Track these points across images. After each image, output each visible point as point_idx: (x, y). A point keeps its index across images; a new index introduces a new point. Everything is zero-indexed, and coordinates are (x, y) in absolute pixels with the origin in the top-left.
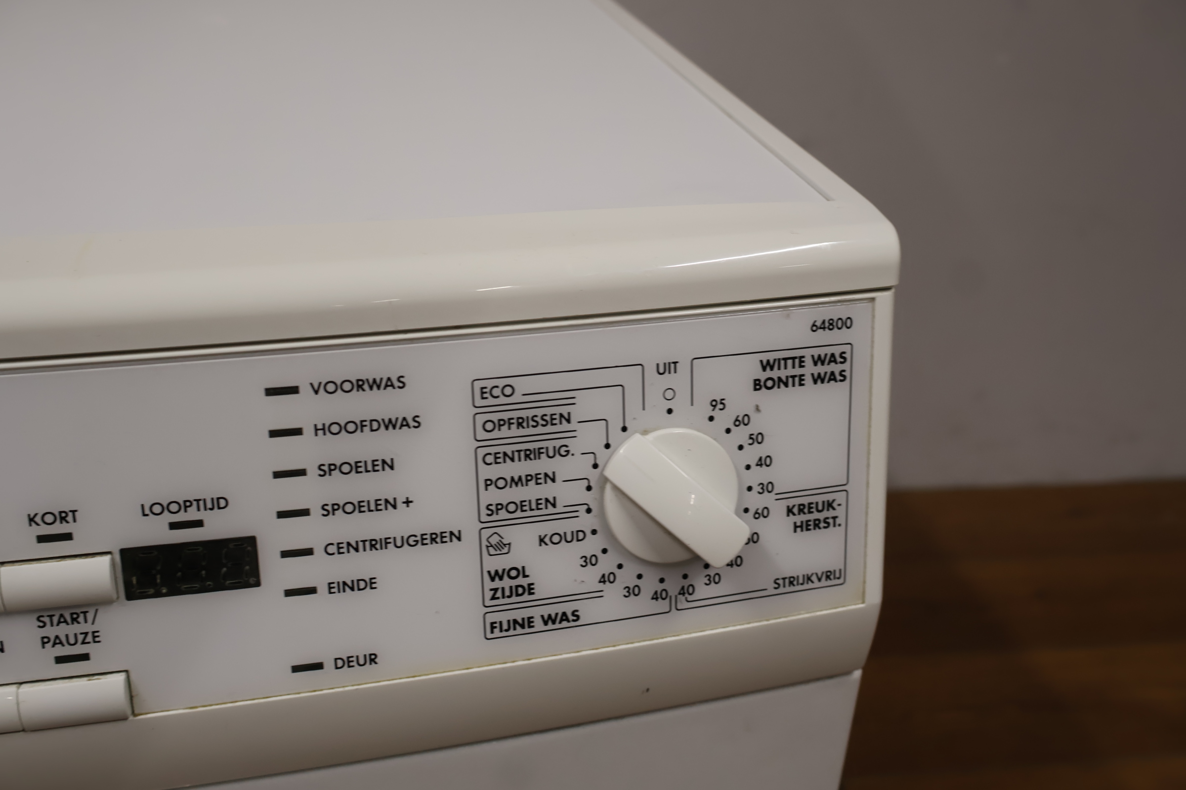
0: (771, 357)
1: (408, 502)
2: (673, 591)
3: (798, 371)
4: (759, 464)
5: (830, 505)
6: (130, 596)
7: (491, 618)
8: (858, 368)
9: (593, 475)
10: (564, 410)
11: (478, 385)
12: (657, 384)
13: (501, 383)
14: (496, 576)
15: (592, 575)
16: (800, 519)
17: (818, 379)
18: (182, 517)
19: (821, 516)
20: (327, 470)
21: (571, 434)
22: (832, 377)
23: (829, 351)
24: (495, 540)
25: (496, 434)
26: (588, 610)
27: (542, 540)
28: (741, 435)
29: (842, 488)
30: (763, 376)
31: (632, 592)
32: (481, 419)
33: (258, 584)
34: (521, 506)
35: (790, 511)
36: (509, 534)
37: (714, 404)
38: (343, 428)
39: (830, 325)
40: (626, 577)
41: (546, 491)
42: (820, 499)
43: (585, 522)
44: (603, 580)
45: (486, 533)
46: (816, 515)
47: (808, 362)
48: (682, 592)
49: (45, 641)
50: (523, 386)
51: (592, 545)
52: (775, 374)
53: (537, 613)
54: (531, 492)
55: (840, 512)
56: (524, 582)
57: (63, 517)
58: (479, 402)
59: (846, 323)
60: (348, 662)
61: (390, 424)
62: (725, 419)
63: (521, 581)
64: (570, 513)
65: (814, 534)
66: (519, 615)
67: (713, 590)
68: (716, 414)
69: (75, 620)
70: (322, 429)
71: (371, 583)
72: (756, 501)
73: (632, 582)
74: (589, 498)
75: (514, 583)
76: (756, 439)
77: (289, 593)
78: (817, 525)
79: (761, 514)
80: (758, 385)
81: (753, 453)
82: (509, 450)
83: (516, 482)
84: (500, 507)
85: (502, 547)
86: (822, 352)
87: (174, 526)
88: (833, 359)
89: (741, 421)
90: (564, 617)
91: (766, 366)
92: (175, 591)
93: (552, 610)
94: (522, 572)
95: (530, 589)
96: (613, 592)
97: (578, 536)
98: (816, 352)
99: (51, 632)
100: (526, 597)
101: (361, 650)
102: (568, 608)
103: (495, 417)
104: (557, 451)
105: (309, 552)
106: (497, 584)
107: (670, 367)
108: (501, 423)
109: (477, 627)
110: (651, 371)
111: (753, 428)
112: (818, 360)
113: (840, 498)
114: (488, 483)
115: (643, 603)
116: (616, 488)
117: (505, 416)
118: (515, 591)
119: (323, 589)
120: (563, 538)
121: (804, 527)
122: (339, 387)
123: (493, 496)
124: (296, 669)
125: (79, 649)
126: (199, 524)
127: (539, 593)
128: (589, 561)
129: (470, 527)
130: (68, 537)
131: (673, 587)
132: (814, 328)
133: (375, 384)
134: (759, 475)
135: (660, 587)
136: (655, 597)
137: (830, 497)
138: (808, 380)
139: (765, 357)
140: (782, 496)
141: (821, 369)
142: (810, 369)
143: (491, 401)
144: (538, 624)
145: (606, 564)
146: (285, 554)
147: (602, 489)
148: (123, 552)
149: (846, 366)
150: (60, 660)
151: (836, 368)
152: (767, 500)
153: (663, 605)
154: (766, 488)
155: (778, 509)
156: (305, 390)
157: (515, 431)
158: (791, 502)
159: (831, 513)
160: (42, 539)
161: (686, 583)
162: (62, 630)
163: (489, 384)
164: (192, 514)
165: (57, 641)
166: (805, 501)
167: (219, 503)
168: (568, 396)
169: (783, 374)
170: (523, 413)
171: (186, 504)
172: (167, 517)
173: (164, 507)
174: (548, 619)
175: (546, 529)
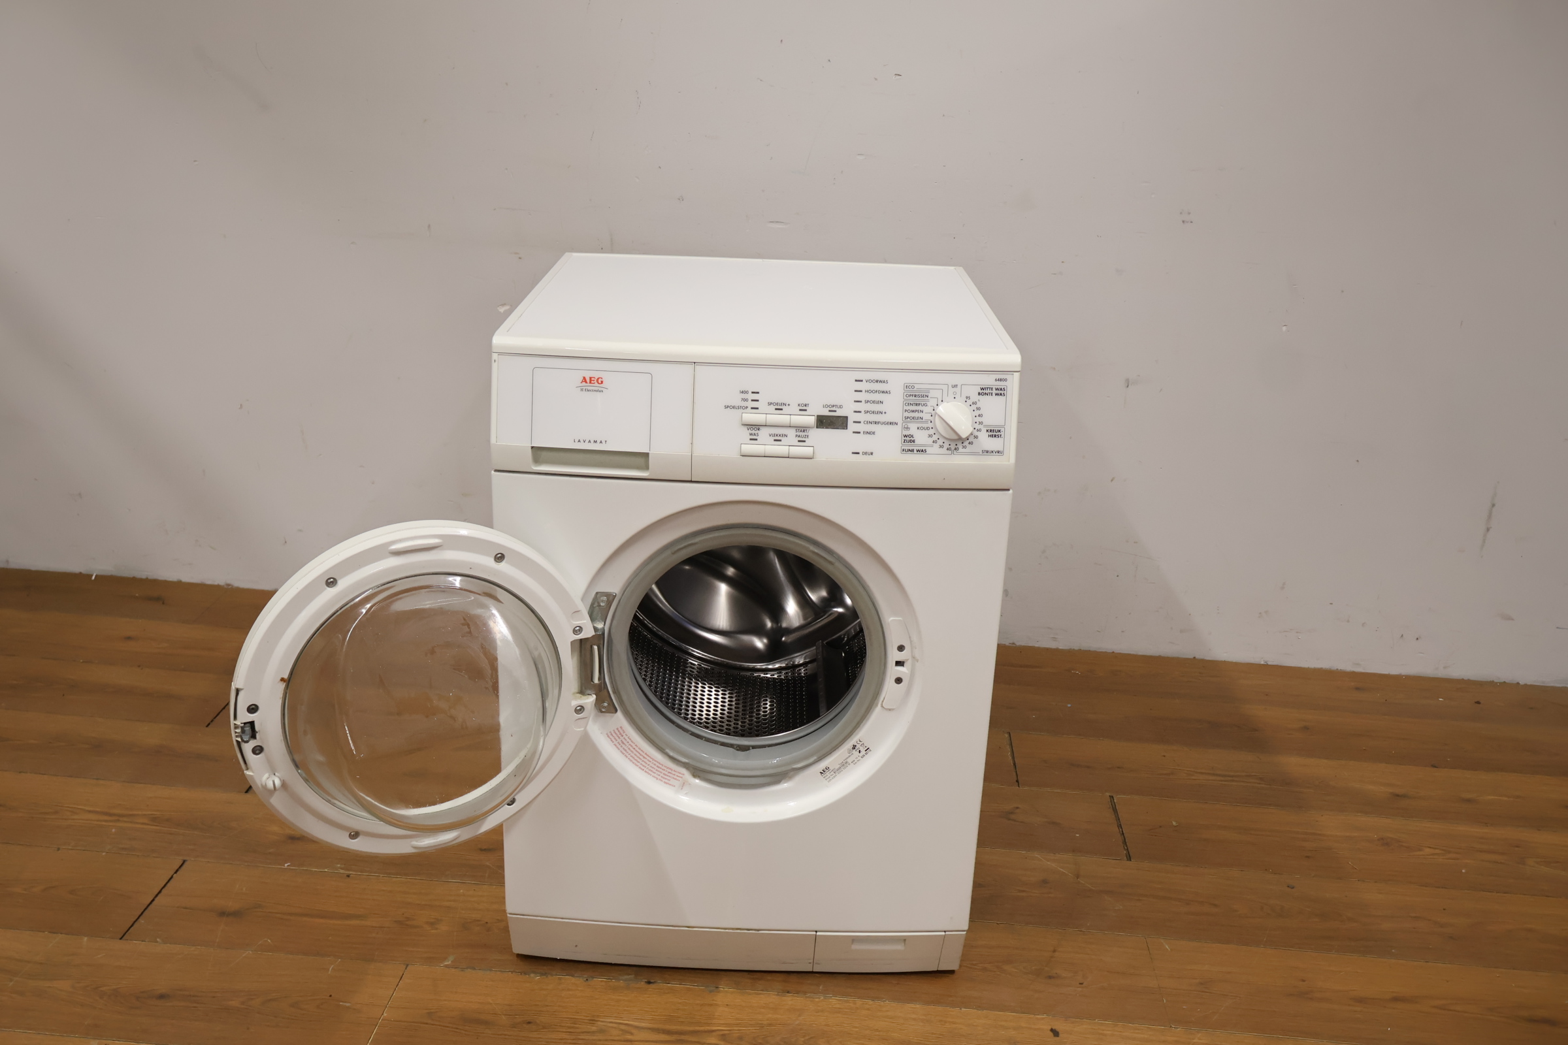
0: (984, 387)
1: (885, 413)
2: (953, 449)
3: (991, 391)
4: (979, 416)
5: (999, 431)
6: (817, 427)
7: (903, 448)
8: (1009, 392)
9: (933, 413)
10: (927, 394)
11: (906, 385)
12: (951, 390)
13: (912, 385)
14: (905, 436)
15: (931, 440)
16: (990, 434)
17: (996, 394)
18: (832, 409)
19: (997, 434)
20: (867, 402)
21: (928, 401)
22: (1001, 395)
23: (1000, 387)
24: (906, 426)
25: (909, 398)
26: (929, 450)
27: (918, 428)
28: (974, 407)
29: (1003, 426)
30: (981, 392)
31: (941, 447)
32: (905, 394)
33: (847, 429)
34: (913, 418)
35: (987, 431)
36: (910, 425)
37: (967, 398)
38: (872, 392)
39: (1001, 380)
40: (940, 442)
41: (920, 415)
42: (996, 429)
43: (930, 425)
44: (933, 442)
45: (904, 424)
46: (995, 433)
47: (994, 389)
48: (956, 449)
49: (796, 436)
50: (917, 387)
51: (931, 432)
52: (984, 391)
53: (915, 448)
54: (916, 415)
55: (1002, 433)
56: (913, 439)
57: (805, 405)
58: (905, 389)
59: (1005, 380)
60: (866, 453)
61: (883, 392)
62: (970, 402)
63: (912, 438)
64: (926, 422)
65: (994, 439)
66: (911, 448)
67: (964, 450)
68: (967, 400)
69: (804, 432)
70: (866, 391)
71: (874, 433)
72: (978, 426)
73: (941, 444)
74: (931, 418)
75: (910, 439)
76: (978, 409)
77: (854, 432)
78: (995, 436)
79: (979, 430)
80: (979, 394)
81: (977, 413)
82: (912, 402)
83: (913, 411)
84: (908, 417)
85: (908, 428)
86: (998, 387)
87: (830, 411)
88: (1001, 389)
89: (974, 403)
90: (922, 451)
91: (982, 389)
92: (827, 428)
93: (920, 448)
94: (912, 436)
95: (914, 441)
96: (936, 446)
97: (928, 428)
98: (996, 387)
99: (798, 434)
100: (913, 443)
101: (869, 451)
102: (924, 448)
103: (909, 394)
104: (924, 405)
105: (860, 422)
106: (905, 438)
107: (955, 386)
108: (910, 395)
109: (899, 450)
110: (950, 387)
111: (978, 406)
112: (997, 389)
113: (1002, 429)
114: (906, 411)
115: (944, 450)
116: (939, 415)
117: (912, 394)
118: (910, 441)
119: (862, 433)
120: (924, 428)
121: (992, 436)
122: (872, 381)
123: (907, 414)
124: (853, 453)
125: (803, 439)
126: (835, 411)
127: (916, 443)
128: (930, 436)
129: (899, 420)
130: (806, 410)
131: (953, 447)
132: (996, 380)
133: (881, 382)
134: (978, 419)
135: (949, 447)
136: (948, 449)
137: (999, 429)
138: (994, 394)
139: (982, 387)
140: (985, 426)
141: (997, 392)
142: (994, 392)
143: (909, 389)
144: (915, 451)
145: (935, 437)
146: (854, 422)
147: (935, 416)
148: (818, 416)
149: (1005, 392)
150: (799, 441)
151: (1002, 392)
152: (981, 427)
153: (950, 452)
154: (981, 423)
155: (984, 430)
156: (864, 381)
157: (914, 398)
158: (988, 429)
159: (999, 433)
160: (800, 410)
161: (956, 447)
162: (801, 434)
163: (908, 385)
164: (834, 409)
165: (799, 436)
166: (992, 429)
167: (841, 407)
168: (928, 390)
169: (987, 392)
170: (916, 394)
171: (833, 406)
172: (829, 409)
173: (828, 406)
174: (918, 451)
175: (920, 425)
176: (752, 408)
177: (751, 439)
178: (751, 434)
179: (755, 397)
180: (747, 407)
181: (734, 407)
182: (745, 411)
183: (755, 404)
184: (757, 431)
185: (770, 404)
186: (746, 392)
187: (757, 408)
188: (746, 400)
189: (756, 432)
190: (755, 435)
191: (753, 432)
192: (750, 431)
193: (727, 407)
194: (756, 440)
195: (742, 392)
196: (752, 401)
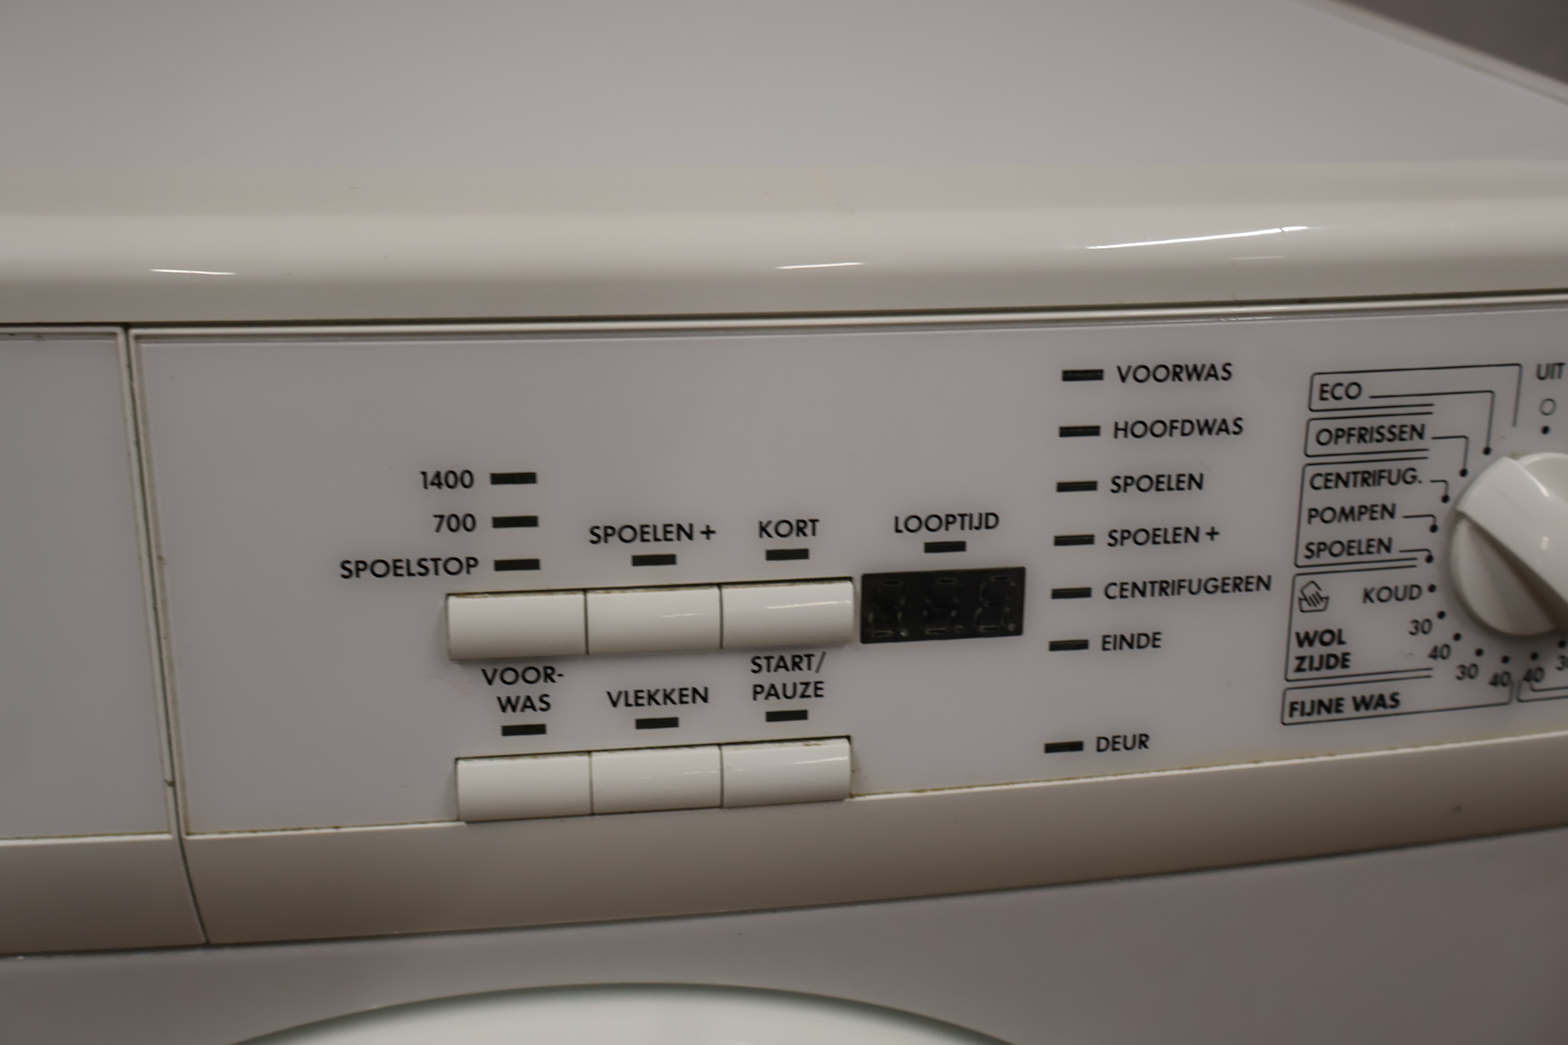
1: (1212, 534)
2: (1517, 672)
6: (866, 638)
7: (1293, 696)
9: (1442, 512)
10: (1417, 421)
11: (1319, 380)
12: (1536, 392)
13: (1346, 379)
14: (1305, 639)
15: (1424, 644)
18: (942, 536)
20: (1122, 484)
21: (1421, 454)
24: (1310, 591)
25: (1331, 448)
26: (1412, 694)
27: (1367, 596)
31: (1467, 672)
32: (1316, 426)
33: (1018, 631)
34: (1347, 547)
36: (1331, 585)
38: (1149, 429)
40: (1463, 653)
41: (1381, 528)
43: (1423, 574)
44: (1435, 654)
45: (1301, 581)
48: (1528, 677)
49: (757, 690)
50: (1373, 385)
51: (1427, 606)
53: (1348, 693)
54: (1362, 529)
56: (1338, 650)
57: (800, 528)
58: (1317, 404)
60: (1113, 743)
61: (1206, 427)
63: (1334, 648)
64: (1406, 562)
66: (1326, 694)
69: (796, 665)
70: (1124, 430)
71: (1154, 640)
73: (1469, 658)
74: (1432, 542)
75: (1326, 650)
77: (1055, 646)
82: (1343, 470)
83: (1347, 514)
84: (1323, 546)
85: (1317, 601)
87: (931, 548)
90: (1381, 702)
92: (917, 635)
93: (1368, 690)
94: (1337, 637)
95: (1344, 661)
96: (1445, 670)
97: (1411, 593)
99: (766, 679)
100: (1339, 671)
101: (1130, 730)
102: (1386, 689)
103: (1333, 425)
104: (1402, 476)
105: (1085, 593)
106: (1306, 651)
107: (1554, 370)
108: (1338, 435)
109: (1273, 707)
110: (1530, 374)
114: (1314, 513)
115: (1479, 689)
116: (1473, 525)
117: (1345, 424)
118: (1326, 662)
119: (1094, 643)
120: (1393, 593)
122: (1152, 373)
123: (1318, 532)
124: (1051, 748)
125: (796, 705)
126: (960, 546)
127: (1356, 666)
128: (1420, 627)
129: (1283, 572)
130: (802, 554)
131: (1517, 670)
133: (1195, 373)
135: (1500, 668)
136: (1495, 681)
143: (1329, 401)
144: (1348, 708)
145: (1441, 633)
146: (1058, 594)
147: (1453, 529)
148: (868, 577)
150: (772, 717)
153: (1501, 693)
156: (1111, 375)
157: (1355, 446)
160: (773, 555)
161: (1533, 665)
162: (780, 678)
163: (1331, 380)
164: (954, 534)
165: (773, 692)
167: (988, 521)
168: (1424, 403)
170: (1367, 423)
171: (948, 520)
172: (926, 537)
173: (924, 523)
174: (1361, 703)
175: (1375, 580)
176: (502, 566)
177: (508, 731)
178: (507, 705)
179: (514, 501)
180: (471, 563)
181: (395, 568)
182: (463, 581)
183: (516, 543)
184: (542, 687)
185: (601, 535)
186: (462, 479)
187: (533, 564)
188: (462, 523)
189: (535, 691)
190: (529, 704)
191: (520, 690)
192: (501, 690)
193: (352, 569)
194: (540, 729)
195: (438, 481)
196: (499, 522)
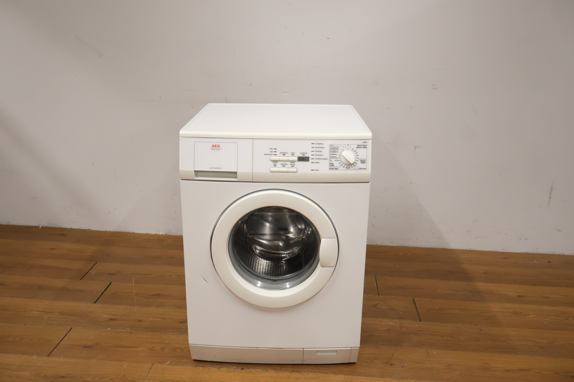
0: (359, 145)
1: (323, 155)
4: (357, 155)
6: (298, 161)
7: (330, 168)
8: (368, 147)
10: (338, 148)
11: (330, 145)
12: (347, 146)
13: (332, 145)
15: (340, 165)
17: (363, 148)
18: (303, 154)
19: (364, 162)
20: (316, 151)
21: (338, 150)
22: (365, 148)
23: (365, 145)
24: (330, 160)
26: (339, 168)
27: (335, 161)
29: (366, 159)
30: (358, 147)
31: (344, 167)
33: (309, 161)
34: (333, 157)
36: (332, 159)
38: (318, 148)
40: (343, 165)
41: (336, 156)
42: (364, 160)
43: (339, 159)
45: (330, 159)
47: (362, 146)
48: (349, 168)
50: (334, 145)
51: (340, 162)
52: (359, 147)
53: (334, 168)
55: (366, 162)
57: (294, 153)
59: (366, 142)
61: (322, 148)
62: (354, 151)
63: (333, 164)
65: (363, 164)
66: (332, 168)
67: (352, 168)
68: (353, 150)
69: (293, 163)
70: (316, 148)
71: (319, 163)
72: (357, 159)
74: (340, 157)
76: (357, 153)
77: (312, 163)
78: (363, 163)
79: (357, 161)
80: (357, 147)
81: (356, 154)
82: (332, 151)
83: (333, 154)
84: (331, 157)
85: (331, 161)
86: (364, 145)
87: (303, 155)
88: (365, 146)
91: (358, 146)
92: (302, 161)
93: (336, 168)
94: (333, 163)
95: (334, 165)
96: (342, 167)
98: (363, 145)
99: (291, 163)
100: (333, 166)
101: (317, 169)
102: (337, 168)
103: (331, 148)
104: (337, 152)
106: (330, 164)
108: (332, 149)
109: (328, 169)
110: (346, 145)
111: (357, 152)
112: (363, 146)
113: (366, 160)
114: (330, 154)
116: (342, 156)
118: (332, 165)
119: (314, 163)
120: (337, 160)
121: (362, 163)
122: (318, 144)
123: (331, 156)
124: (311, 170)
126: (305, 155)
127: (334, 166)
128: (339, 163)
129: (328, 158)
130: (294, 155)
132: (363, 142)
133: (321, 144)
134: (357, 157)
136: (346, 168)
137: (365, 160)
139: (358, 145)
140: (359, 159)
141: (364, 147)
143: (331, 146)
144: (334, 169)
145: (341, 164)
146: (312, 159)
147: (341, 156)
148: (298, 157)
149: (366, 147)
150: (292, 166)
151: (365, 147)
152: (358, 159)
153: (347, 169)
154: (358, 158)
155: (359, 161)
156: (315, 144)
158: (361, 160)
159: (365, 162)
160: (292, 155)
163: (331, 145)
164: (304, 154)
166: (362, 160)
167: (306, 153)
169: (360, 147)
170: (334, 148)
171: (304, 153)
173: (302, 153)
175: (336, 159)
176: (274, 155)
177: (274, 166)
178: (274, 164)
179: (275, 150)
180: (272, 154)
181: (267, 154)
182: (272, 156)
183: (275, 153)
184: (276, 163)
185: (281, 153)
186: (272, 149)
187: (276, 155)
188: (272, 152)
190: (275, 164)
191: (275, 163)
192: (274, 163)
193: (265, 154)
194: (276, 166)
195: (271, 149)
196: (274, 152)
